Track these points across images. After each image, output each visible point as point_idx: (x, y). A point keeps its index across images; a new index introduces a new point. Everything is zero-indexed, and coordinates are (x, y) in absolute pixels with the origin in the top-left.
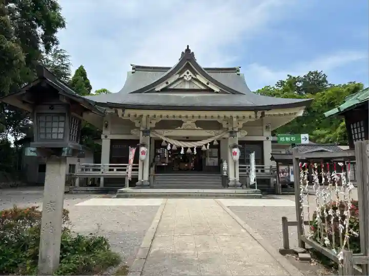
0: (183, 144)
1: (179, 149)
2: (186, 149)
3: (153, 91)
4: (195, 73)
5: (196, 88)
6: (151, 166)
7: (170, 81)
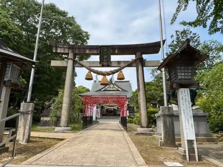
0: (109, 107)
1: (108, 109)
2: (110, 109)
3: (101, 91)
4: (114, 85)
5: (114, 89)
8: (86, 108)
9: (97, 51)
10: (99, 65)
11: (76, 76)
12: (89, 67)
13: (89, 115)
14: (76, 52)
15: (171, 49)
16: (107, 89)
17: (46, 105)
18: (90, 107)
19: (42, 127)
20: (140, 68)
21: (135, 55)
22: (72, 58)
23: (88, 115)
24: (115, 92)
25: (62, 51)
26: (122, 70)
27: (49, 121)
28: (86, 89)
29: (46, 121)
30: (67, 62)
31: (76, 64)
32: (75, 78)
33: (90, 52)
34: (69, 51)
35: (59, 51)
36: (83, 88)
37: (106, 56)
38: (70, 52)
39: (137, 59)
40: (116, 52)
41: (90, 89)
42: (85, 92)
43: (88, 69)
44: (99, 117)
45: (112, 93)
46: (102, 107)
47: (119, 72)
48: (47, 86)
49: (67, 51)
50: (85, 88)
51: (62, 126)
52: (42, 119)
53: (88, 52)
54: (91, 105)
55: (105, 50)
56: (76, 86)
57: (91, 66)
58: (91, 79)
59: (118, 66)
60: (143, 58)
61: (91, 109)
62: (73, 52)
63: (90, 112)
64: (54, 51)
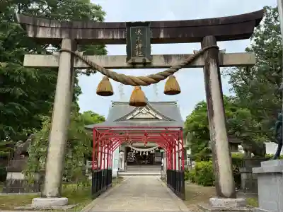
0: (141, 150)
1: (139, 152)
2: (143, 152)
3: (125, 120)
4: (149, 109)
6: (125, 162)
7: (135, 114)
8: (100, 154)
9: (122, 35)
10: (125, 64)
11: (80, 93)
12: (106, 68)
13: (106, 167)
14: (78, 37)
15: (255, 40)
16: (137, 116)
17: (16, 147)
18: (106, 150)
19: (9, 194)
20: (213, 68)
21: (200, 43)
22: (70, 49)
23: (102, 168)
24: (151, 121)
25: (48, 36)
26: (174, 75)
27: (22, 181)
28: (99, 118)
29: (17, 181)
30: (58, 58)
31: (77, 61)
32: (78, 97)
33: (106, 37)
34: (61, 35)
35: (41, 34)
36: (92, 116)
37: (140, 45)
38: (63, 37)
39: (206, 50)
40: (162, 36)
41: (106, 117)
42: (96, 122)
43: (103, 73)
44: (123, 168)
45: (146, 124)
46: (128, 150)
47: (168, 78)
48: (22, 110)
49: (57, 35)
50: (96, 115)
51: (48, 195)
52: (9, 176)
53: (101, 36)
54: (107, 147)
55: (139, 31)
56: (80, 112)
57: (109, 66)
58: (110, 94)
59: (167, 65)
60: (218, 48)
61: (108, 154)
62: (70, 37)
63: (106, 161)
64: (31, 35)
